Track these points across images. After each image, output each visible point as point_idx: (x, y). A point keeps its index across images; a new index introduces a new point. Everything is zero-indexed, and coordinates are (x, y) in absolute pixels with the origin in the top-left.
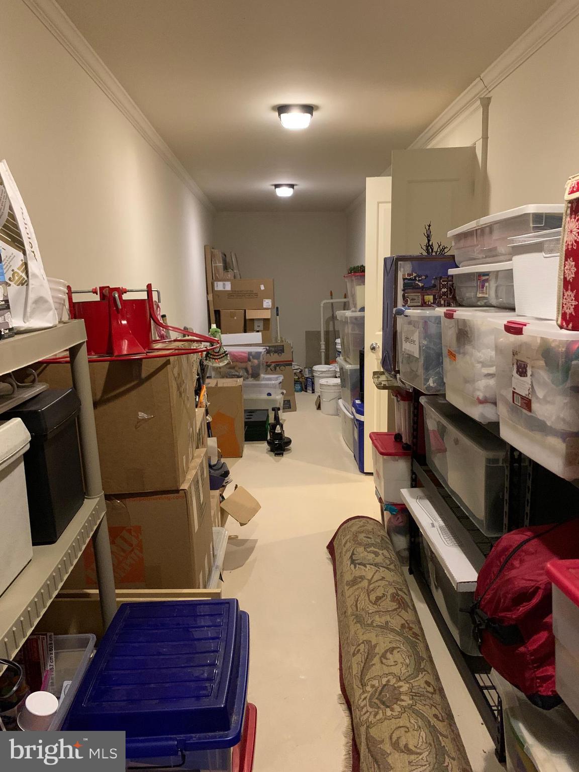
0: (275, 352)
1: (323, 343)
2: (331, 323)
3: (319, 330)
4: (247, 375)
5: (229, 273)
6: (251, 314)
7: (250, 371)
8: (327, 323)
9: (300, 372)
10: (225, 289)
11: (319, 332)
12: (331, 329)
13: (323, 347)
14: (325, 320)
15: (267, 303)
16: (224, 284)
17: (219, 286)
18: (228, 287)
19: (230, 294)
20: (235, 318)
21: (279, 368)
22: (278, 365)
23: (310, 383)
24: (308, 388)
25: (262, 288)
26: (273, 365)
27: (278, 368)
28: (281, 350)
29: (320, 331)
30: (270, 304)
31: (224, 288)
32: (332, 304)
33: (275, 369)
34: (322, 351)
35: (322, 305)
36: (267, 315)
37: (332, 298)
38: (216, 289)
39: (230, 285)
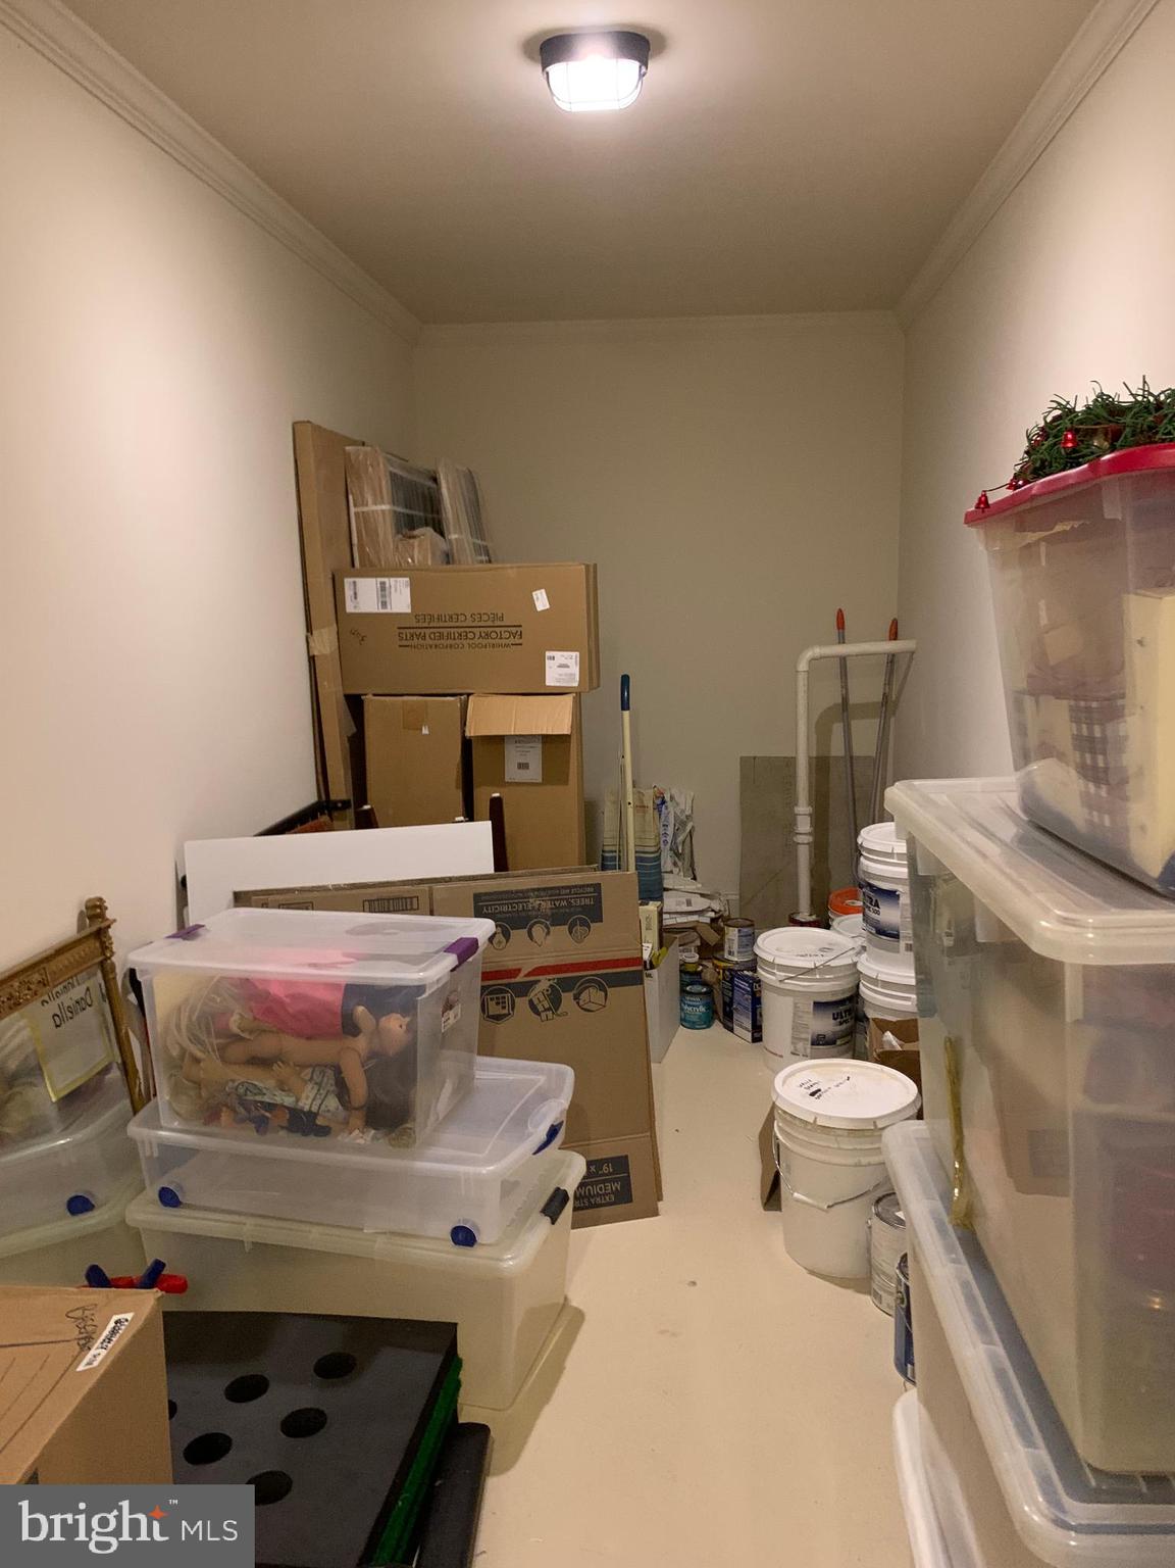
0: (557, 919)
1: (803, 809)
2: (838, 728)
3: (794, 755)
4: (342, 1113)
5: (416, 542)
6: (492, 716)
7: (359, 1090)
8: (822, 729)
9: (713, 920)
10: (388, 610)
11: (791, 763)
12: (837, 749)
13: (804, 825)
14: (815, 718)
15: (562, 668)
16: (383, 586)
17: (365, 596)
18: (400, 599)
19: (409, 630)
20: (425, 731)
21: (577, 998)
22: (567, 985)
23: (742, 999)
24: (736, 1016)
25: (541, 601)
26: (544, 983)
27: (567, 998)
28: (585, 909)
29: (794, 759)
30: (575, 670)
31: (384, 604)
32: (843, 660)
33: (555, 1002)
34: (800, 839)
35: (803, 666)
36: (556, 718)
37: (842, 640)
38: (350, 608)
39: (407, 592)
